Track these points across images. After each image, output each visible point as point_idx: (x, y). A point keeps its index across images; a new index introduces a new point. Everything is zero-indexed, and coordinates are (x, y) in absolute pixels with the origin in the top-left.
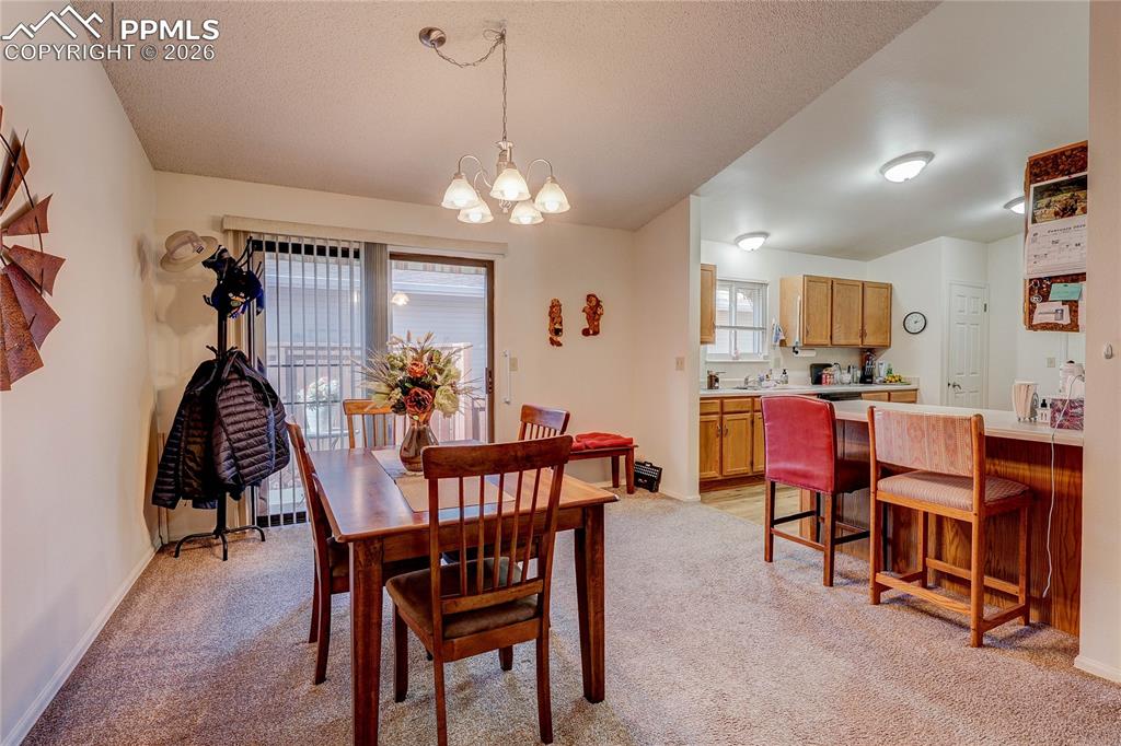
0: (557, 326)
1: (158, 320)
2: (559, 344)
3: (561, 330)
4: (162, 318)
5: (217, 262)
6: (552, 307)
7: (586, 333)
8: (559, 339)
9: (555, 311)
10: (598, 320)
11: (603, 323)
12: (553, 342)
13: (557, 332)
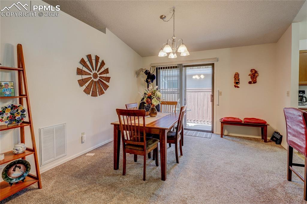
0: (237, 81)
1: (142, 85)
2: (238, 87)
3: (239, 82)
4: (143, 85)
5: (147, 73)
6: (235, 75)
7: (250, 83)
8: (238, 85)
9: (237, 77)
10: (256, 78)
11: (258, 79)
12: (235, 86)
13: (237, 83)
